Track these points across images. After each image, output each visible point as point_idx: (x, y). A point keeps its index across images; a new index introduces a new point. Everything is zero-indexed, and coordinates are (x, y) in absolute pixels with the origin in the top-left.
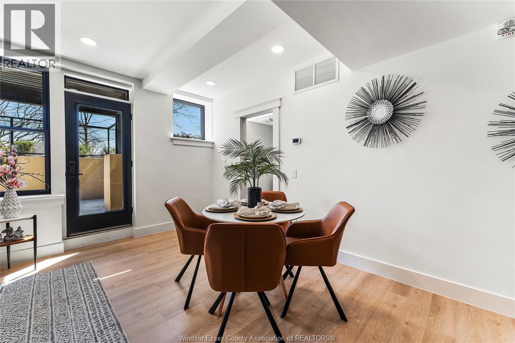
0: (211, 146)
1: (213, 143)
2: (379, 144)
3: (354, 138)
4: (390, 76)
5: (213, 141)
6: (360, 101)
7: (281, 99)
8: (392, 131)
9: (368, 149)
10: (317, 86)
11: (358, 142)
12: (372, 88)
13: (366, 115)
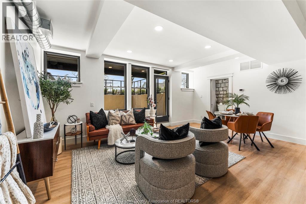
0: (193, 90)
1: (194, 90)
2: (282, 93)
3: (270, 90)
4: (286, 68)
5: (194, 89)
6: (273, 77)
7: (233, 73)
8: (287, 88)
9: (277, 94)
10: (251, 69)
11: (272, 91)
12: (278, 72)
13: (275, 82)
